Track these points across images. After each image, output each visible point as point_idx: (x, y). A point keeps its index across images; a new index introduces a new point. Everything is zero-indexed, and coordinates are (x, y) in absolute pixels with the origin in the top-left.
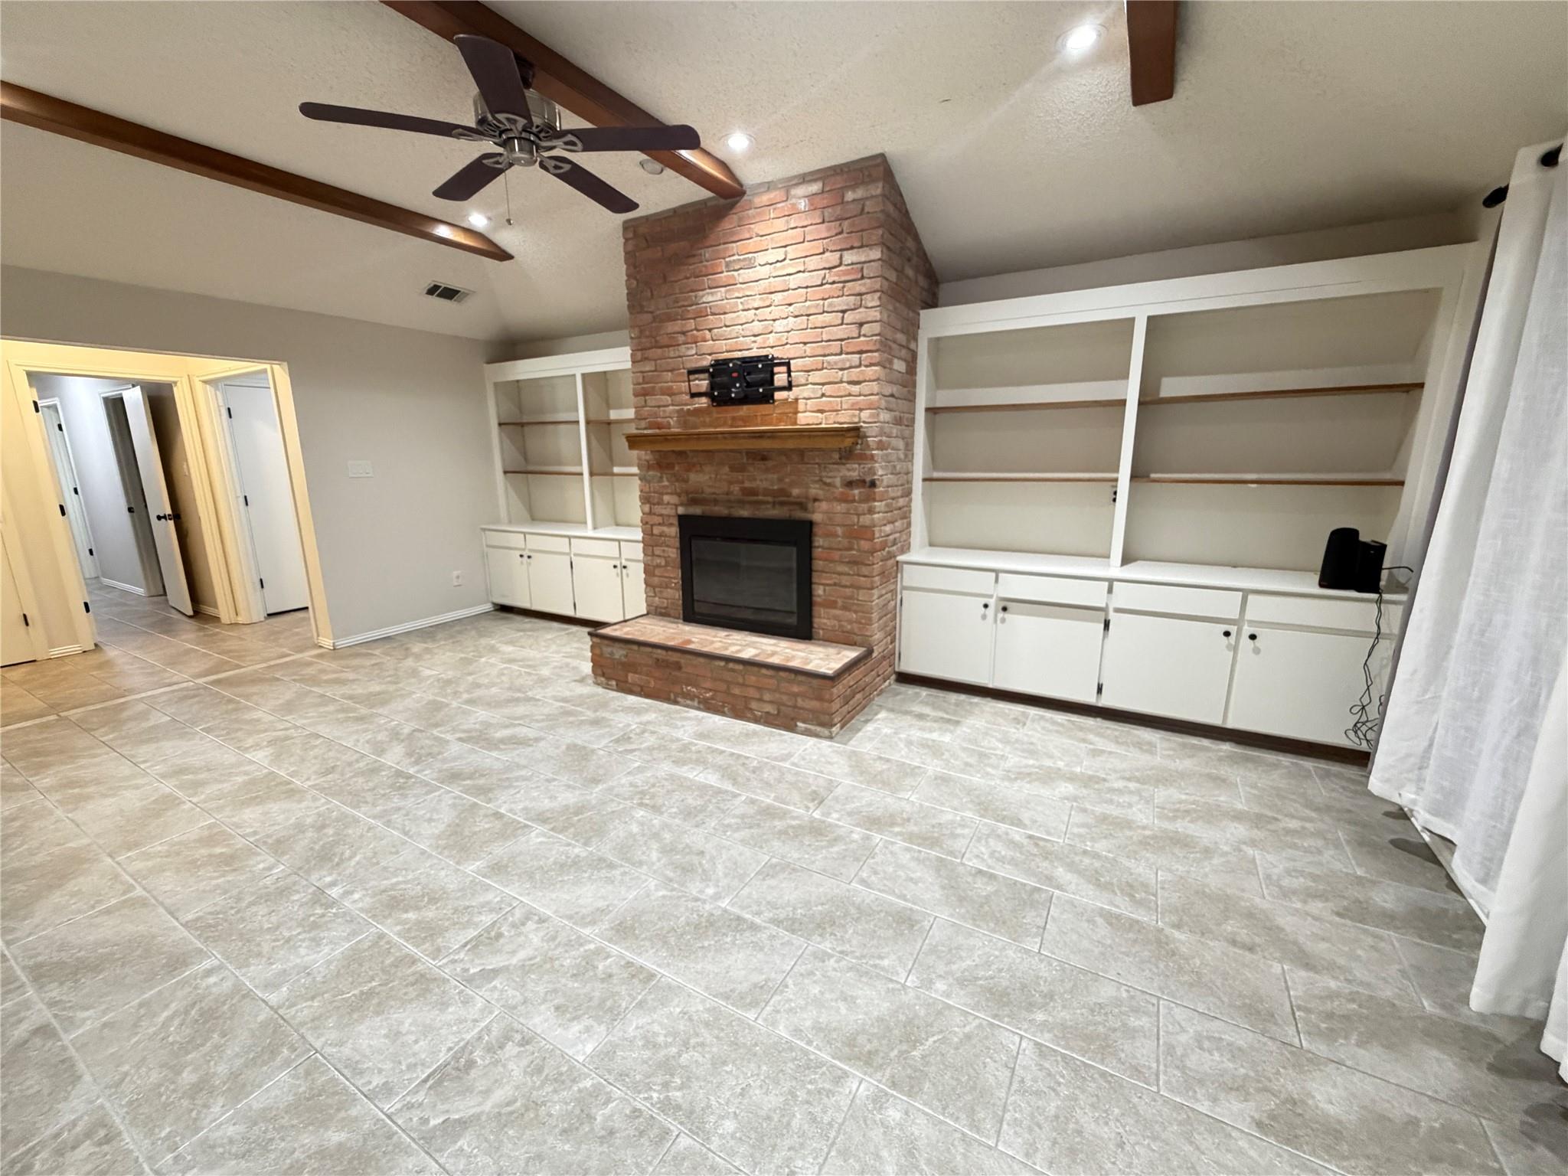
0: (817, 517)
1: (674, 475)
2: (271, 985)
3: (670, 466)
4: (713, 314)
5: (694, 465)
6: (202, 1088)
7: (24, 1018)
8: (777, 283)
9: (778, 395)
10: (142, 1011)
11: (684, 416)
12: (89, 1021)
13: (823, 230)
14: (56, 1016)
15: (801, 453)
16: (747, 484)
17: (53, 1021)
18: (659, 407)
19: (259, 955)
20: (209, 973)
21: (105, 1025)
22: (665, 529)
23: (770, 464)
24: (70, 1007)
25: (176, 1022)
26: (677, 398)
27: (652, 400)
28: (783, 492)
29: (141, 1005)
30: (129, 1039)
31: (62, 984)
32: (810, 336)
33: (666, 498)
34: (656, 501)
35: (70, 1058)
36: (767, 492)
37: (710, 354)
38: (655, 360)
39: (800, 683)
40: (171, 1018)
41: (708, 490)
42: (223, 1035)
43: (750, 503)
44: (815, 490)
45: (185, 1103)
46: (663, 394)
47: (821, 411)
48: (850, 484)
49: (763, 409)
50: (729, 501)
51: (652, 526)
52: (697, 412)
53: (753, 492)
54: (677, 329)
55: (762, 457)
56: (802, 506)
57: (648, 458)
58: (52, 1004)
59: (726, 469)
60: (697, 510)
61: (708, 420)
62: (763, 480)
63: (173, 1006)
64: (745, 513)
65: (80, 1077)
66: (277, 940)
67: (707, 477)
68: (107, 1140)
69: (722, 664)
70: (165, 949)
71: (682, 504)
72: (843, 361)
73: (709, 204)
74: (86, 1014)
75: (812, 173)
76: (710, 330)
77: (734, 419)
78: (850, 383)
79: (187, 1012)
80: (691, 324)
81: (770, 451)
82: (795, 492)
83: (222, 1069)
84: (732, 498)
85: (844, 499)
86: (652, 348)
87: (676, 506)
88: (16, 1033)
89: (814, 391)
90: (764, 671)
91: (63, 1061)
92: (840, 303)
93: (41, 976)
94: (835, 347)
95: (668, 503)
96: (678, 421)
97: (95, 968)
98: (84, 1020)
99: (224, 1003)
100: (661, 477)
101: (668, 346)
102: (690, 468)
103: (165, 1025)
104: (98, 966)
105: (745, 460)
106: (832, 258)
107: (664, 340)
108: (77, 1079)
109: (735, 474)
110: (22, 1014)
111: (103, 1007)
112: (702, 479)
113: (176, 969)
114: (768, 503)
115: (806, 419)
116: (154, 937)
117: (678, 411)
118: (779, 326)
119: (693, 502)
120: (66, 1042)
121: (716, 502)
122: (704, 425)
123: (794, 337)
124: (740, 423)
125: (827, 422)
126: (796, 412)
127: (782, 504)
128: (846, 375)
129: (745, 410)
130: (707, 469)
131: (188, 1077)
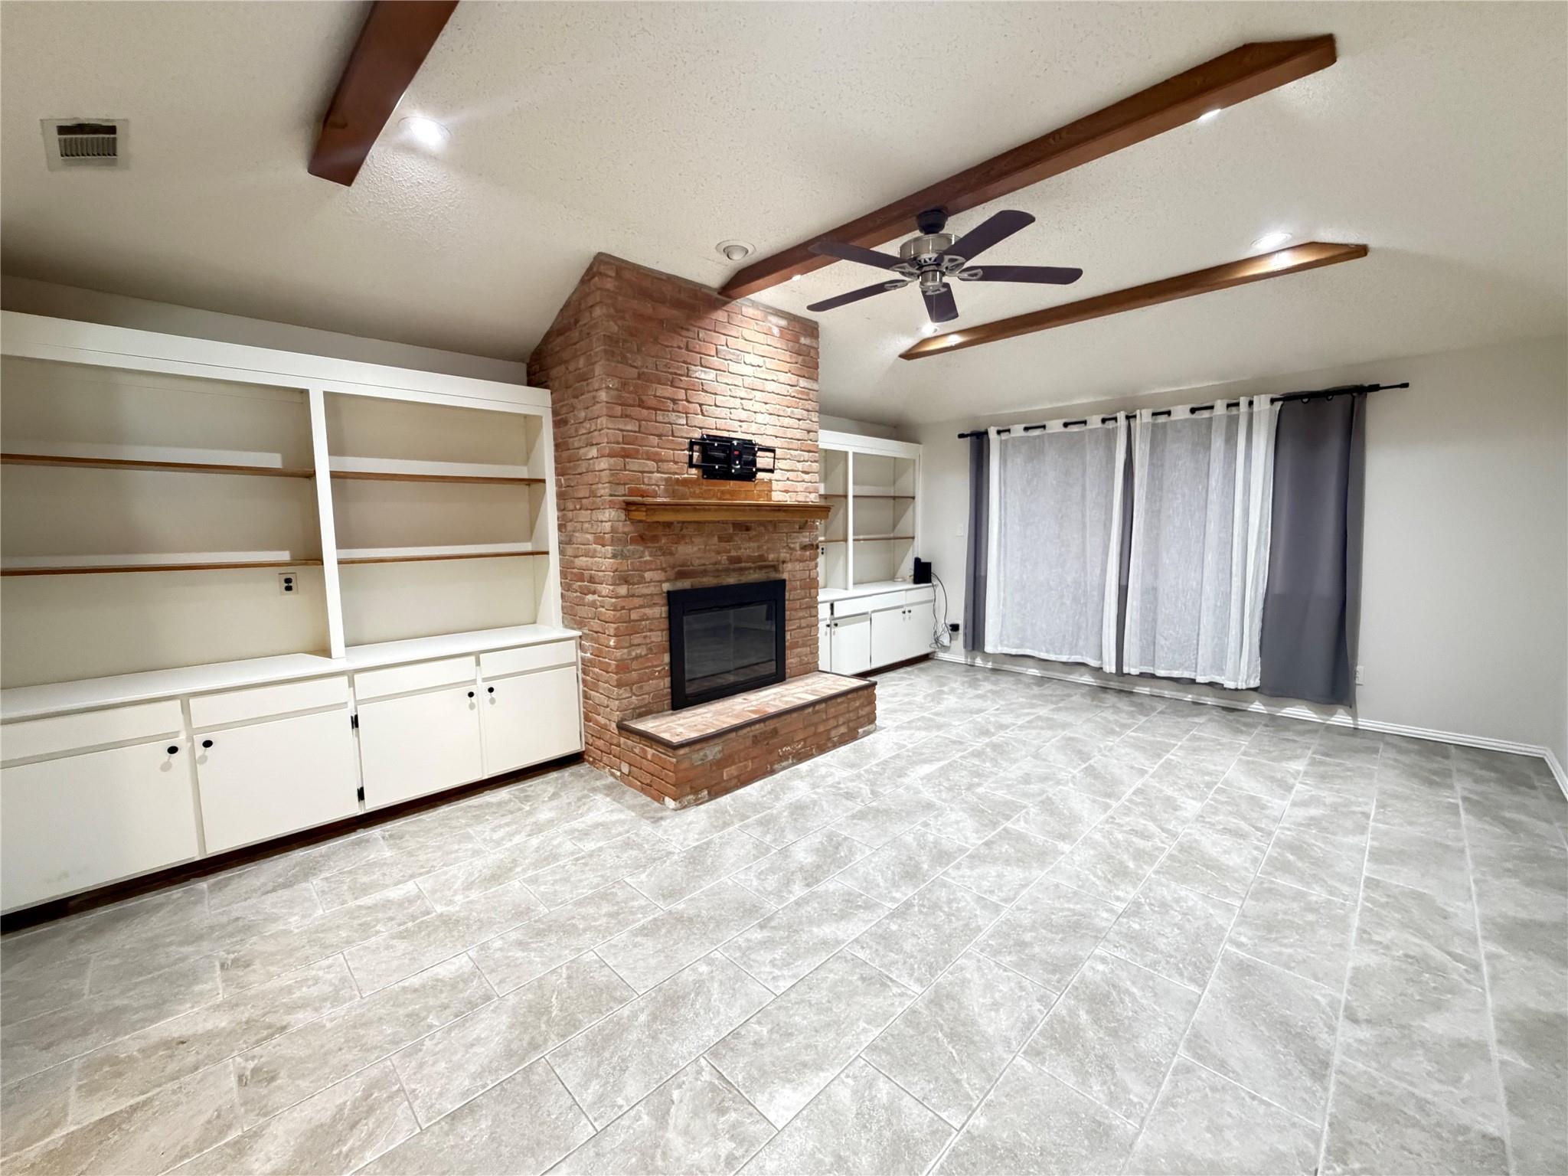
0: (785, 576)
1: (660, 548)
2: (1229, 908)
3: (655, 539)
4: (703, 390)
5: (684, 537)
6: (1311, 908)
7: (1356, 1040)
8: (758, 384)
9: (760, 475)
10: (1293, 964)
11: (673, 485)
12: (1322, 994)
13: (786, 356)
14: (1337, 1018)
15: (775, 524)
16: (733, 553)
17: (1341, 1018)
18: (643, 472)
19: (1208, 924)
20: (1239, 945)
21: (1317, 979)
22: (647, 611)
23: (753, 533)
24: (1323, 1013)
25: (1286, 941)
26: (665, 466)
27: (634, 464)
28: (762, 558)
29: (1290, 968)
30: (1314, 959)
31: (1314, 1039)
32: (780, 432)
33: (648, 575)
34: (635, 580)
35: (1351, 983)
36: (750, 559)
37: (701, 428)
38: (639, 421)
39: (854, 700)
40: (1285, 946)
41: (697, 562)
42: (1276, 914)
43: (735, 570)
44: (784, 554)
45: (1322, 911)
46: (648, 459)
47: (787, 491)
48: (804, 548)
49: (746, 485)
50: (717, 570)
51: (630, 610)
52: (686, 482)
53: (738, 560)
54: (667, 395)
55: (746, 527)
56: (775, 568)
57: (626, 530)
58: (1332, 1030)
59: (716, 539)
60: (685, 584)
61: (697, 491)
62: (747, 548)
63: (1277, 949)
64: (731, 580)
65: (1354, 968)
66: (1189, 920)
67: (695, 549)
68: (1365, 931)
69: (810, 710)
70: (1236, 984)
71: (668, 580)
72: (800, 456)
73: (703, 290)
74: (1319, 997)
75: (782, 312)
76: (701, 405)
77: (723, 492)
78: (803, 472)
79: (1275, 940)
80: (681, 394)
81: (752, 522)
82: (771, 556)
83: (1295, 905)
84: (720, 567)
85: (801, 561)
86: (633, 406)
87: (661, 582)
88: (1368, 1035)
89: (783, 475)
90: (839, 700)
91: (1355, 985)
92: (799, 413)
93: (1321, 1062)
94: (796, 444)
95: (651, 581)
96: (666, 490)
97: (1284, 1024)
98: (1324, 996)
99: (1256, 924)
100: (643, 552)
101: (656, 409)
102: (680, 539)
103: (1291, 946)
104: (1281, 1023)
105: (731, 531)
106: (794, 379)
107: (652, 402)
108: (1357, 969)
109: (723, 544)
110: (1355, 1045)
111: (1307, 991)
112: (692, 551)
113: (1249, 966)
114: (750, 568)
115: (778, 497)
116: (1229, 1001)
117: (667, 480)
118: (760, 418)
119: (681, 575)
120: (1345, 994)
121: (705, 573)
122: (693, 495)
123: (770, 430)
124: (728, 496)
125: (788, 499)
126: (771, 491)
127: (761, 568)
128: (800, 466)
129: (732, 485)
130: (697, 540)
131: (1310, 917)
